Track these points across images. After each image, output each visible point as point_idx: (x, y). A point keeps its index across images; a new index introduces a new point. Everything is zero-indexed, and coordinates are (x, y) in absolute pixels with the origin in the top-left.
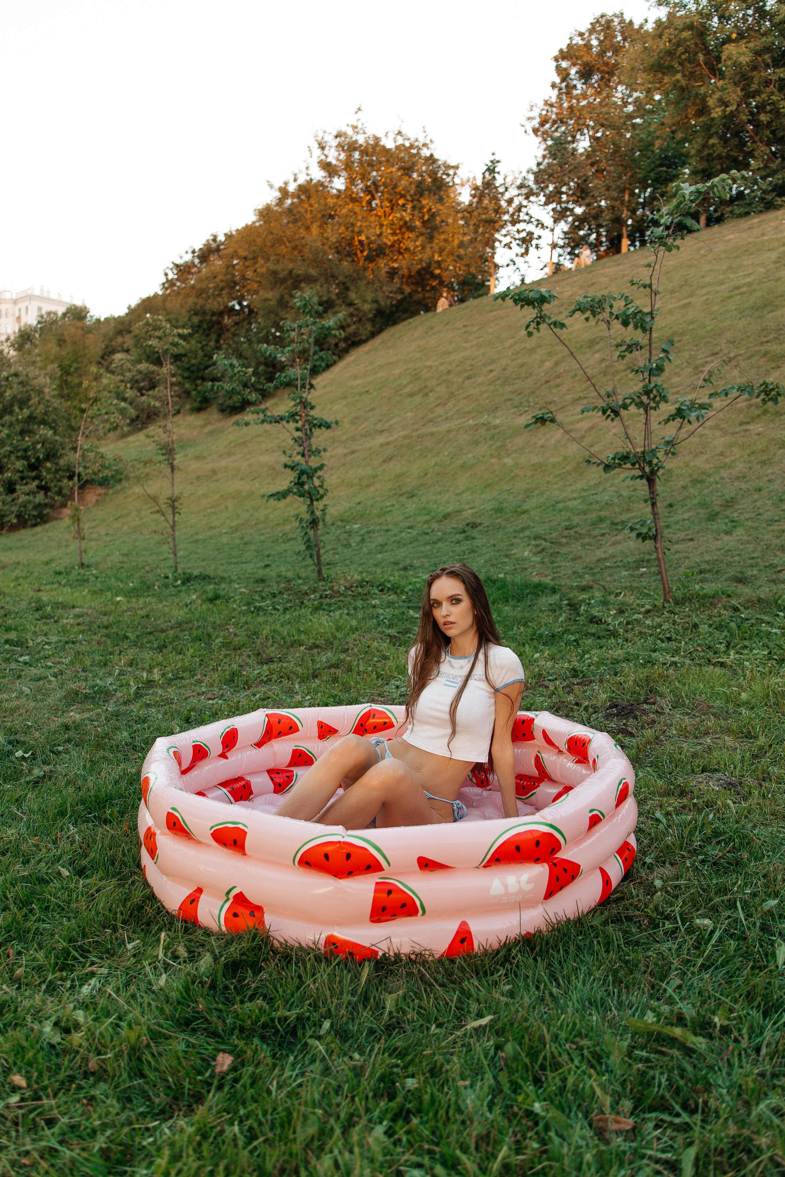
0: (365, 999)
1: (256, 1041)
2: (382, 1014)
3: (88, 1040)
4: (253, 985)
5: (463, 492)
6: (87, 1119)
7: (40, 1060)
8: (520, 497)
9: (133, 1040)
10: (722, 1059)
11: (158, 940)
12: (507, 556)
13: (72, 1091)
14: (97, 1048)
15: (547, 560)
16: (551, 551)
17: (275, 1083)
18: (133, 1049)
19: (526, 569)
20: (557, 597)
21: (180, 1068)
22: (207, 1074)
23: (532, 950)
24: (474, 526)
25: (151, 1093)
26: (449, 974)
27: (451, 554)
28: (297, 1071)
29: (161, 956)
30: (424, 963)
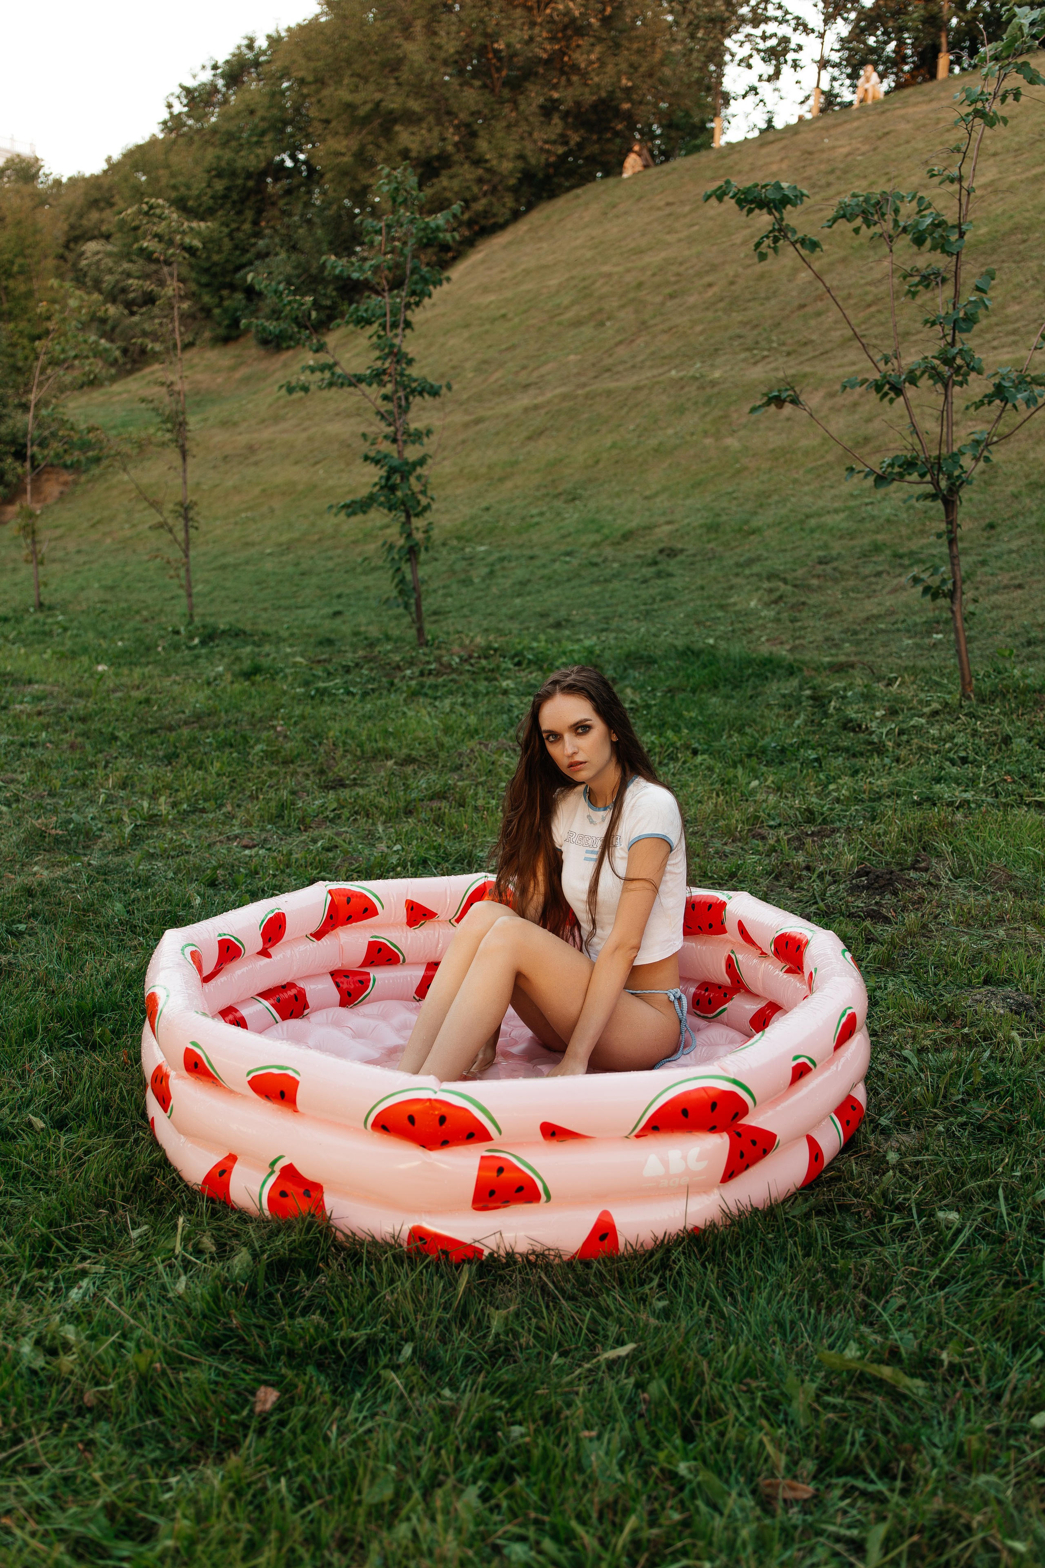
0: (463, 1314)
1: (311, 1370)
2: (485, 1336)
3: (82, 1365)
4: (308, 1294)
5: (656, 494)
6: (85, 1470)
7: (19, 1390)
8: (749, 506)
9: (143, 1367)
10: (944, 1409)
11: (175, 1226)
12: (722, 607)
13: (63, 1432)
14: (94, 1377)
15: (785, 615)
16: (793, 600)
17: (334, 1428)
18: (144, 1379)
19: (750, 631)
20: (795, 682)
21: (208, 1405)
22: (245, 1413)
23: (702, 1251)
24: (672, 553)
25: (169, 1437)
26: (582, 1282)
27: (633, 602)
28: (364, 1413)
29: (178, 1249)
30: (548, 1267)
